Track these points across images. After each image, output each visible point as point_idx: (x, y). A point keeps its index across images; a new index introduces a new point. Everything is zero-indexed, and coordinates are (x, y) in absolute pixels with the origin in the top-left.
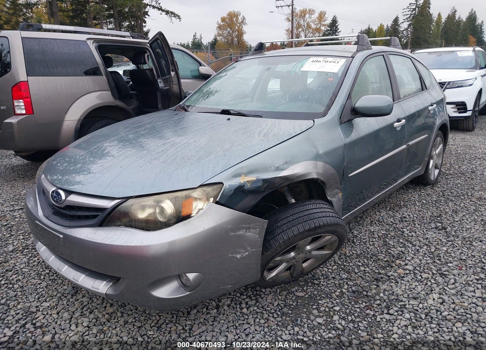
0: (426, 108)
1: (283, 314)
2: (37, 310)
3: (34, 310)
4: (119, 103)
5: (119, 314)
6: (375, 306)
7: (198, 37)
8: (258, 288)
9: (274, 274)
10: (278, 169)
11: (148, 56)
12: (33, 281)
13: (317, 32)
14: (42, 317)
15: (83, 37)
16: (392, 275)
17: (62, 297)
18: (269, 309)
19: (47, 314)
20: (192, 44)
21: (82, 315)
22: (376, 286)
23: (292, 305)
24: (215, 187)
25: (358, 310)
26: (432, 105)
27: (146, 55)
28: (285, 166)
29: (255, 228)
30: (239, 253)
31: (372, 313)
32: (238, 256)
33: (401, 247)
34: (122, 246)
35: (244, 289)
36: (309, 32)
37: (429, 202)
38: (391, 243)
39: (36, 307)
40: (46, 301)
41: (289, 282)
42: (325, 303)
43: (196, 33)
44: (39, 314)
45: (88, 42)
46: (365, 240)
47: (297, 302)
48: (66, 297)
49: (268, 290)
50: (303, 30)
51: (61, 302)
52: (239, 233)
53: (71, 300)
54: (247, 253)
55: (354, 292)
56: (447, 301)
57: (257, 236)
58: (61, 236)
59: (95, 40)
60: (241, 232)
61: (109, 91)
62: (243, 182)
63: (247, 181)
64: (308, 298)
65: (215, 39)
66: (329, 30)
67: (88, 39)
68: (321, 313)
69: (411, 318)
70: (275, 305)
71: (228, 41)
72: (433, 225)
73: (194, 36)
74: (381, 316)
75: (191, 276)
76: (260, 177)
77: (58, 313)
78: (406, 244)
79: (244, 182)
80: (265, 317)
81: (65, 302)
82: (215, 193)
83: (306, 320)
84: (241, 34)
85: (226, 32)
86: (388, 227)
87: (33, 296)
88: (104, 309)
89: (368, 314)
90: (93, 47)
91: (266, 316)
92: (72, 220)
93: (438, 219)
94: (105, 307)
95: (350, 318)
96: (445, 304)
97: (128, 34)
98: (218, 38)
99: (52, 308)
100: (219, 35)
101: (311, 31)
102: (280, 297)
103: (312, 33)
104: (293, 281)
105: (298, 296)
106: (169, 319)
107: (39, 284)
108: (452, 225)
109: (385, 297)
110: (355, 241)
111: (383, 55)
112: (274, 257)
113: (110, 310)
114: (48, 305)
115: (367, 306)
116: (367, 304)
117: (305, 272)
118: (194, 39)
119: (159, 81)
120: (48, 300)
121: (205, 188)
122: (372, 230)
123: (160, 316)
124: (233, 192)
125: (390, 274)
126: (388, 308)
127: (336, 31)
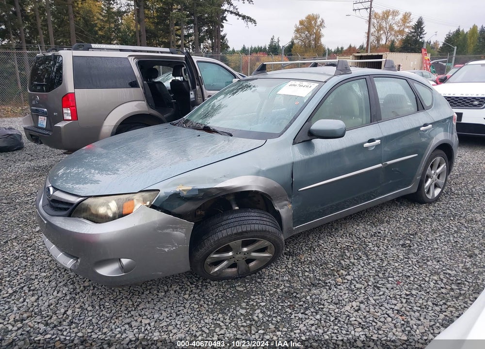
0: (418, 129)
1: (217, 303)
2: (36, 278)
3: (33, 277)
4: (153, 112)
5: (92, 288)
6: (297, 306)
7: (276, 40)
8: (208, 281)
9: (216, 269)
10: (216, 181)
11: (184, 69)
12: (43, 256)
13: (400, 34)
14: (37, 283)
15: (125, 55)
16: (329, 283)
17: (58, 270)
18: (208, 297)
19: (42, 281)
20: (269, 48)
21: (65, 285)
22: (308, 290)
23: (229, 297)
24: (152, 193)
25: (280, 307)
26: (425, 125)
27: (183, 68)
28: (224, 179)
29: (182, 229)
30: (167, 247)
31: (290, 311)
32: (166, 250)
33: (355, 259)
34: (78, 233)
35: (196, 280)
36: (391, 34)
37: (414, 220)
38: (348, 254)
39: (36, 276)
40: (45, 272)
41: (237, 278)
42: (256, 298)
43: (273, 36)
44: (36, 280)
45: (130, 59)
46: (325, 250)
47: (234, 295)
48: (60, 270)
49: (215, 282)
50: (385, 32)
51: (55, 274)
52: (166, 231)
53: (63, 273)
54: (174, 248)
55: (286, 292)
56: (362, 309)
57: (183, 235)
58: (45, 222)
59: (136, 57)
60: (168, 231)
61: (144, 101)
62: (178, 190)
63: (182, 190)
64: (245, 292)
65: (293, 42)
66: (413, 32)
67: (130, 56)
68: (248, 306)
69: (321, 319)
70: (214, 295)
71: (305, 44)
72: (401, 242)
73: (272, 39)
74: (296, 315)
75: (125, 261)
76: (196, 188)
77: (49, 282)
78: (362, 257)
79: (180, 191)
80: (200, 303)
81: (58, 274)
82: (152, 198)
83: (232, 310)
84: (318, 37)
85: (303, 35)
86: (356, 240)
87: (38, 267)
88: (83, 283)
89: (286, 312)
90: (133, 63)
91: (202, 302)
92: (56, 211)
93: (411, 236)
94: (84, 282)
95: (269, 313)
96: (359, 311)
97: (168, 50)
98: (295, 41)
99: (46, 277)
100: (296, 38)
101: (393, 33)
102: (222, 289)
103: (394, 35)
104: (241, 278)
105: (238, 290)
106: (126, 295)
107: (46, 259)
108: (420, 244)
109: (310, 300)
110: (316, 249)
111: (365, 78)
112: (209, 254)
113: (86, 284)
114: (45, 275)
115: (290, 305)
116: (291, 304)
117: (251, 271)
118: (272, 42)
119: (191, 92)
120: (46, 271)
121: (143, 194)
122: (338, 241)
123: (120, 293)
124: (167, 198)
125: (327, 281)
126: (307, 309)
127: (421, 33)
